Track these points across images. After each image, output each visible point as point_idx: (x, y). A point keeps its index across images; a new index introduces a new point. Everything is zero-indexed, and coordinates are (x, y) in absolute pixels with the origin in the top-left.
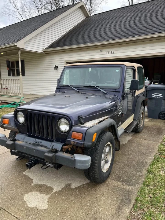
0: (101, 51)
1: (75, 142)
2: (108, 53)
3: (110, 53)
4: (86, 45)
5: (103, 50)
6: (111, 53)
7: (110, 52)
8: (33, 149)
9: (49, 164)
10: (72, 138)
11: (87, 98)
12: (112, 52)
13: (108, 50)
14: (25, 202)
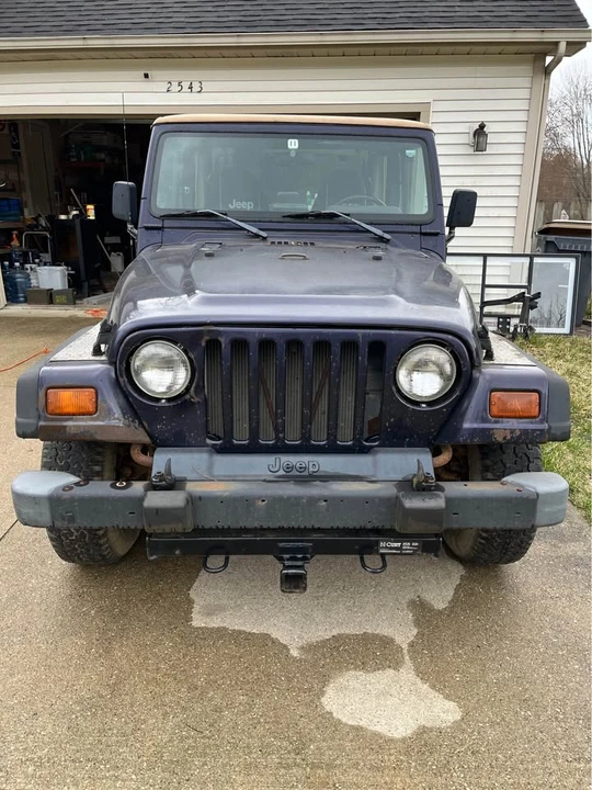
0: (146, 76)
1: (512, 431)
2: (175, 87)
3: (186, 88)
4: (81, 42)
5: (158, 72)
6: (191, 88)
7: (186, 85)
8: (313, 501)
9: (396, 545)
10: (493, 419)
11: (378, 258)
12: (196, 87)
13: (175, 75)
14: (358, 729)
